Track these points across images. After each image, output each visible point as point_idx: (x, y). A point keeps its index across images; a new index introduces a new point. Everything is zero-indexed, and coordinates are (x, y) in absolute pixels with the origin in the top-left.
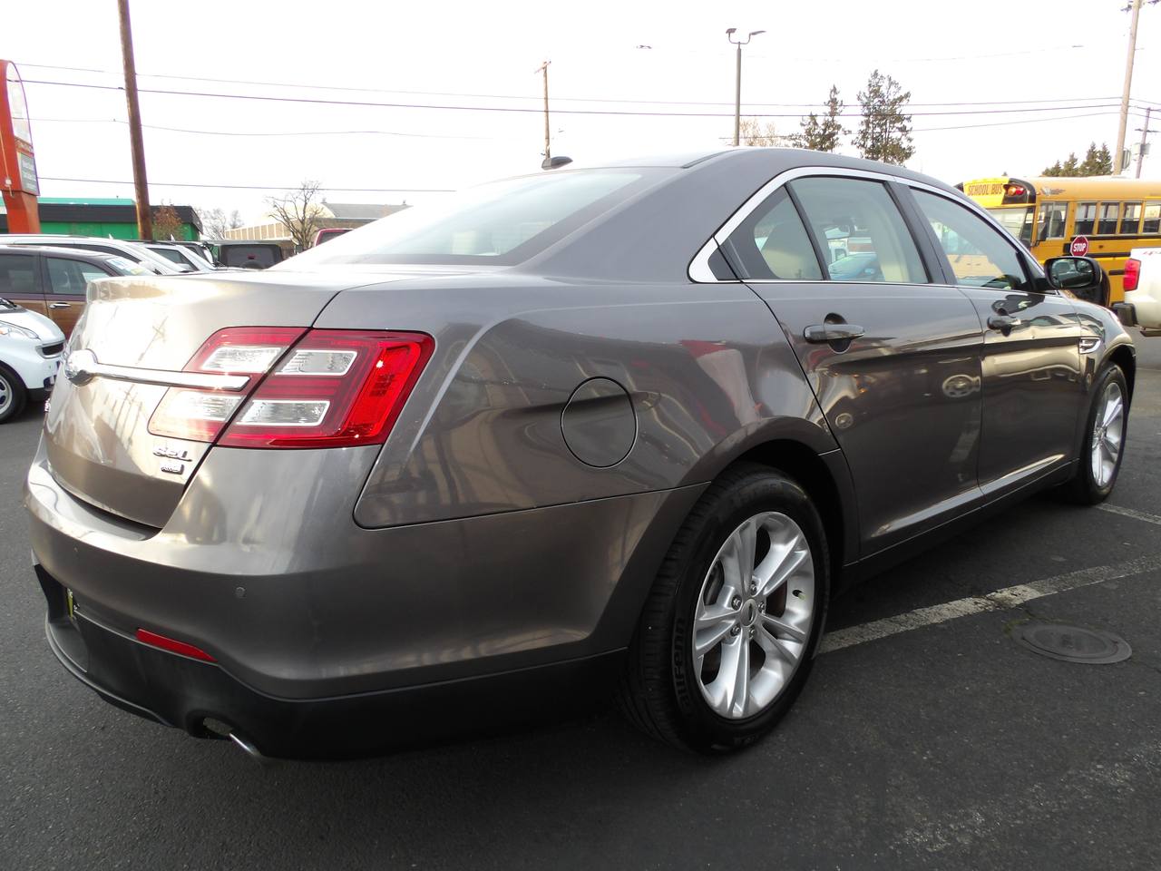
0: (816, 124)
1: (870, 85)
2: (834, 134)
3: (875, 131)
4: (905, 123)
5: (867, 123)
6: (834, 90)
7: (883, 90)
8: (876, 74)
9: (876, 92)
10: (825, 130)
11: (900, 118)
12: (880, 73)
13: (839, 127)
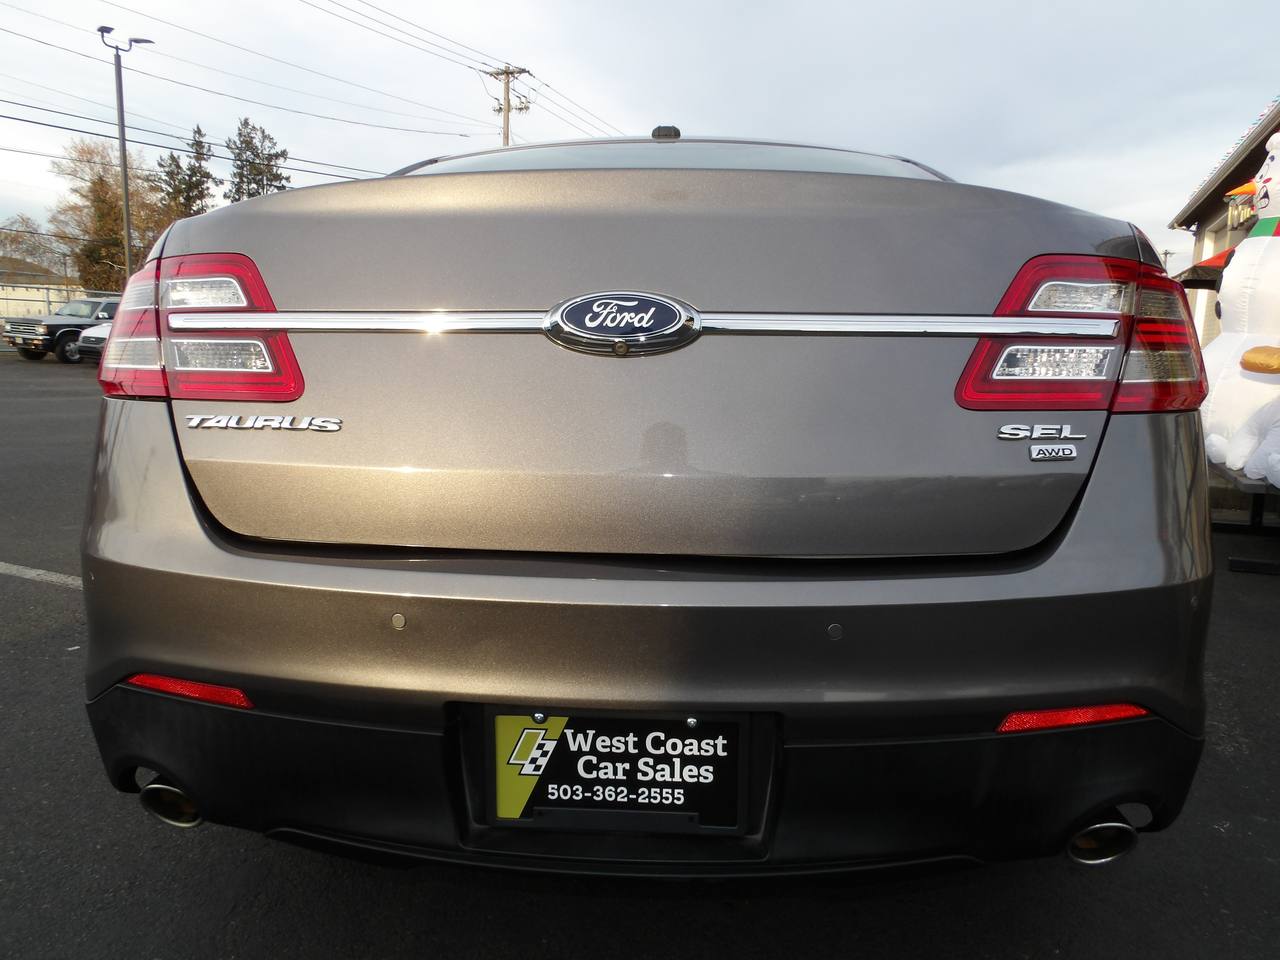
0: (178, 167)
1: (240, 134)
2: (203, 183)
3: (251, 187)
4: (284, 182)
5: (241, 176)
6: (198, 132)
7: (257, 142)
8: (246, 123)
9: (248, 144)
10: (190, 176)
11: (278, 177)
12: (251, 122)
13: (208, 176)
